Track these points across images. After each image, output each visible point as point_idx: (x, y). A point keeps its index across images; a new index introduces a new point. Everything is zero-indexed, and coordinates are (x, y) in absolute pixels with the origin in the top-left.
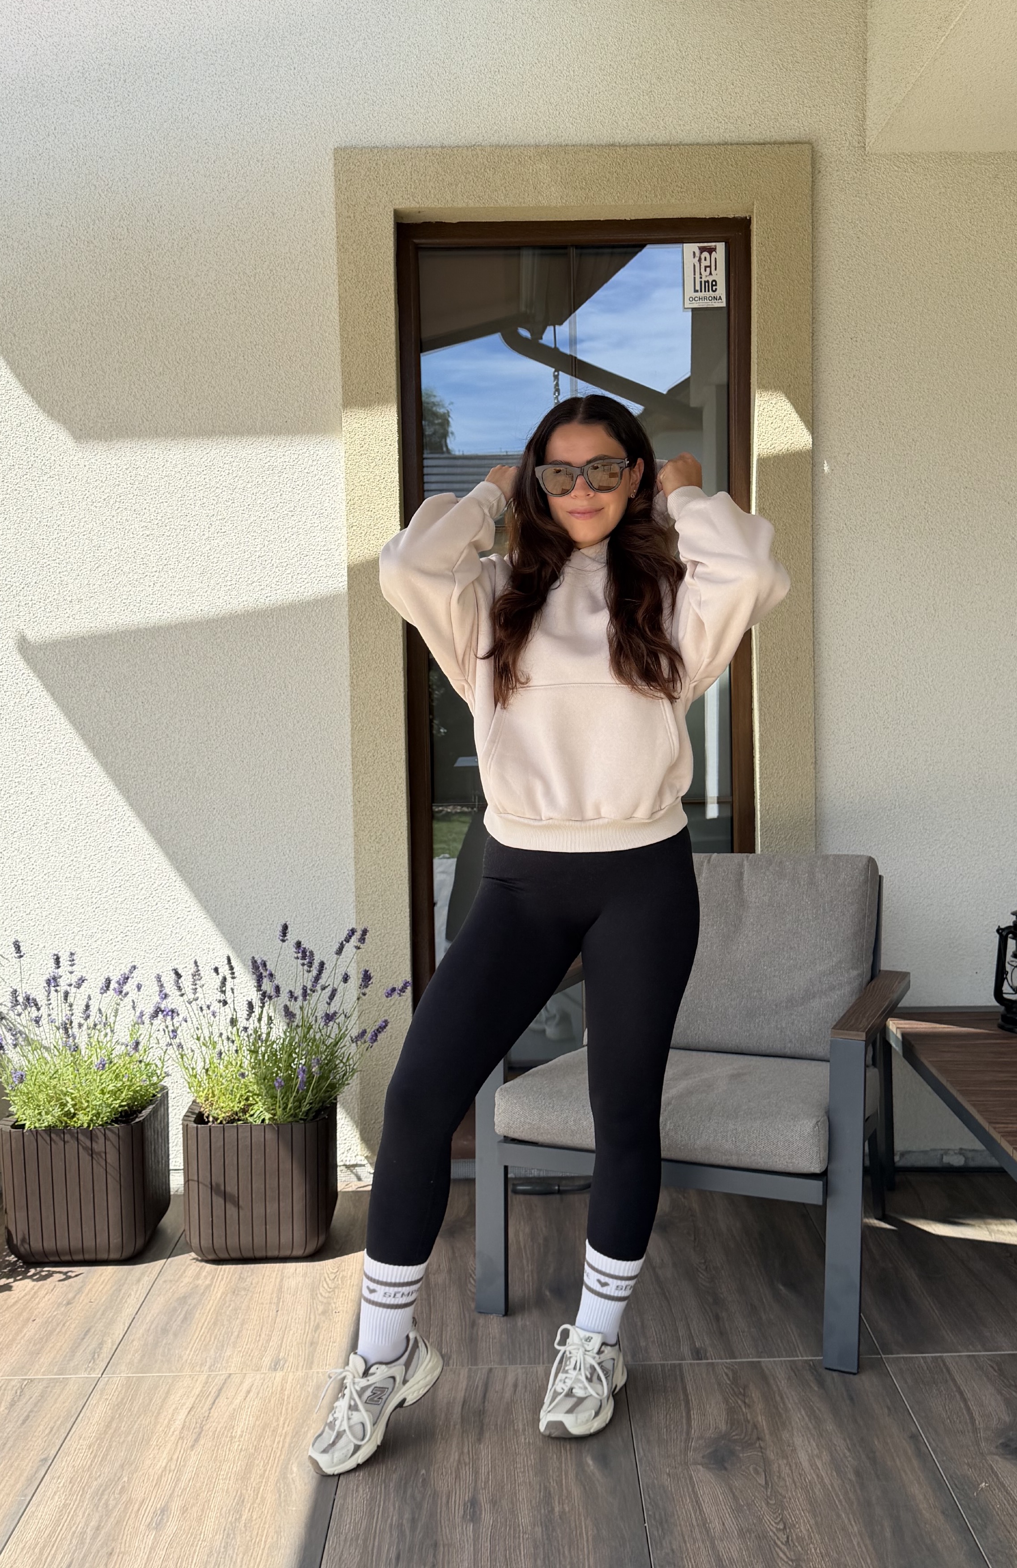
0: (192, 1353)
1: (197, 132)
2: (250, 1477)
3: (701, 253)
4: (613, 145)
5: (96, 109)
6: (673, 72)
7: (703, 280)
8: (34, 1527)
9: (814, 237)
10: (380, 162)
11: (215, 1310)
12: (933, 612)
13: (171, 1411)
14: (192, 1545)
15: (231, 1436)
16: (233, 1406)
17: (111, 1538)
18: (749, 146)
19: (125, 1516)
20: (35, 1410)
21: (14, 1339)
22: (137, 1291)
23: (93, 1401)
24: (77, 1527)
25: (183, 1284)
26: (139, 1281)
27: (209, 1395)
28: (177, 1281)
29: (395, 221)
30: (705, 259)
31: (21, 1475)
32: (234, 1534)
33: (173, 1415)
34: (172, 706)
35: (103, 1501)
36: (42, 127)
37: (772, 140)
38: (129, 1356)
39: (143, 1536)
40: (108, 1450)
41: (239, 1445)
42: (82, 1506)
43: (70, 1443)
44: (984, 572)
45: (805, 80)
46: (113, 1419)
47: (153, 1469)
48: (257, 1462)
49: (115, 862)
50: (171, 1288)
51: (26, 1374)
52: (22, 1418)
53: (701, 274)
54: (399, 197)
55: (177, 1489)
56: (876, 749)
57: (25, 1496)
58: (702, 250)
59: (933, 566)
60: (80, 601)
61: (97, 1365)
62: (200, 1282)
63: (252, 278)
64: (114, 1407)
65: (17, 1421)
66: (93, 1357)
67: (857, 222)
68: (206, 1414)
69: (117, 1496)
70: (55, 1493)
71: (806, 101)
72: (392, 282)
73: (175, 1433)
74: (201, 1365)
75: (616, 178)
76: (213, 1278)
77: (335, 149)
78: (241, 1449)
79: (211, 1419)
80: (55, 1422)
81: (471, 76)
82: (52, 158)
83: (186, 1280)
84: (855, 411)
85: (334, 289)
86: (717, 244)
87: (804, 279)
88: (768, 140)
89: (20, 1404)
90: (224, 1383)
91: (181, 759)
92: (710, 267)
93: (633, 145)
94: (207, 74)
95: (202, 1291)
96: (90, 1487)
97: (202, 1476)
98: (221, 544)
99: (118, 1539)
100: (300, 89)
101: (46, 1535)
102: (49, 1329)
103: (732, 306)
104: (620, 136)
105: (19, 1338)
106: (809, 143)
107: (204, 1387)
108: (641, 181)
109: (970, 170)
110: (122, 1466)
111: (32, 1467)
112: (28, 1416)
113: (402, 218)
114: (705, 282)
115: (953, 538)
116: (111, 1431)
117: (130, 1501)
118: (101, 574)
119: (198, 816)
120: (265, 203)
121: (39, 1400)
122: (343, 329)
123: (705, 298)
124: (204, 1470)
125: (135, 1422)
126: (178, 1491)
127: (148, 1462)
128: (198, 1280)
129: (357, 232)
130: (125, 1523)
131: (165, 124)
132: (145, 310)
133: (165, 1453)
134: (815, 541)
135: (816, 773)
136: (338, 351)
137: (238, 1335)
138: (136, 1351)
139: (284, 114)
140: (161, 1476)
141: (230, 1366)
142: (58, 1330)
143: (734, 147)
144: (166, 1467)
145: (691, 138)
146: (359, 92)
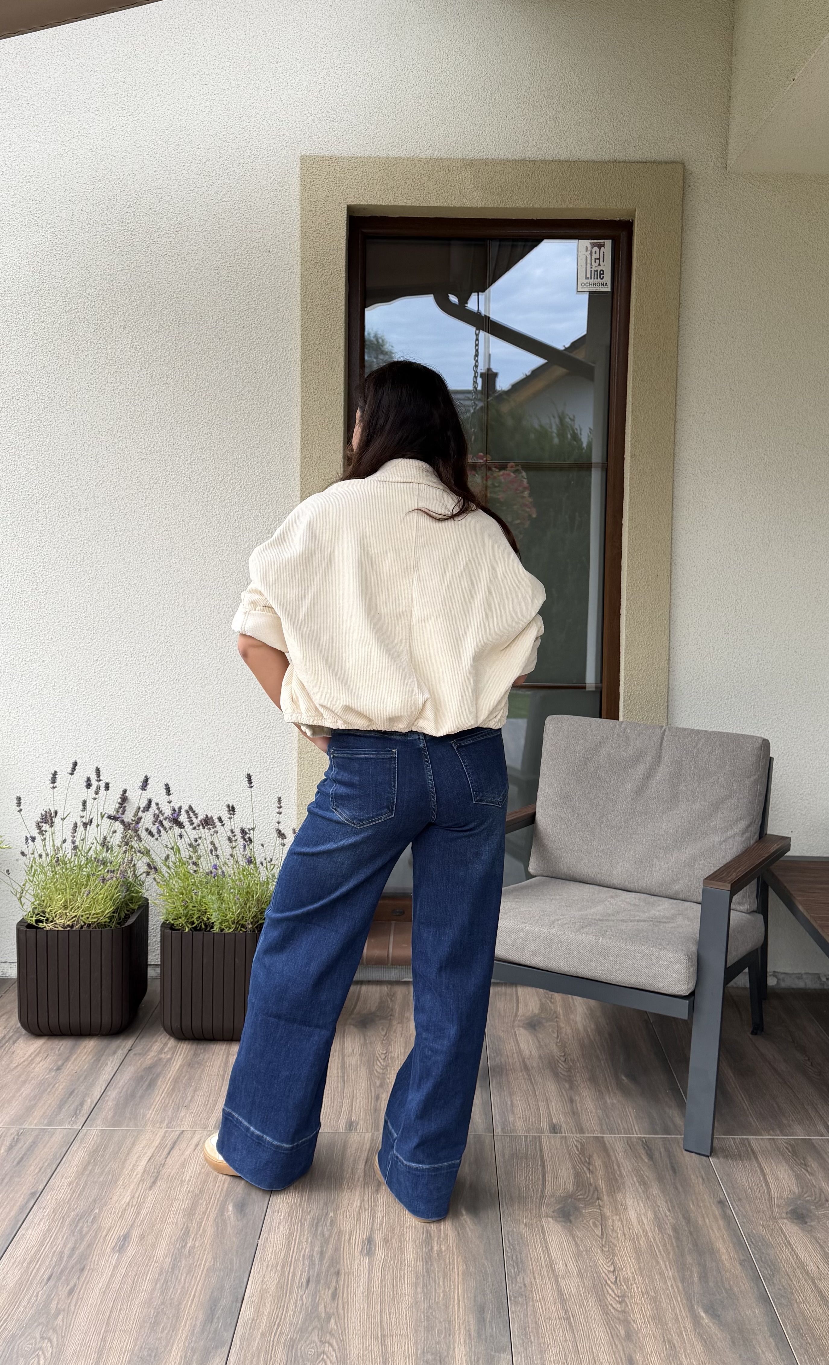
0: (154, 1113)
1: (192, 138)
2: (194, 1214)
3: (592, 248)
4: (524, 160)
5: (112, 118)
6: (575, 103)
7: (593, 269)
8: (23, 1246)
9: (682, 239)
10: (337, 168)
11: (173, 1079)
12: (768, 542)
13: (135, 1158)
14: (147, 1265)
15: (181, 1180)
16: (184, 1156)
17: (83, 1257)
18: (633, 164)
19: (95, 1241)
20: (28, 1153)
21: (13, 1096)
22: (112, 1061)
23: (74, 1148)
24: (57, 1248)
25: (149, 1057)
26: (115, 1053)
27: (165, 1147)
28: (145, 1054)
29: (347, 215)
30: (596, 253)
31: (14, 1204)
32: (180, 1258)
33: (136, 1162)
34: (157, 596)
35: (78, 1228)
36: (69, 132)
37: (653, 160)
38: (104, 1114)
39: (109, 1257)
40: (84, 1188)
41: (187, 1188)
42: (62, 1231)
43: (54, 1181)
44: (810, 511)
45: (681, 112)
46: (89, 1163)
47: (119, 1204)
48: (201, 1201)
49: (108, 718)
50: (139, 1060)
51: (22, 1124)
52: (17, 1160)
53: (591, 264)
54: (352, 195)
55: (137, 1221)
56: (718, 650)
57: (18, 1221)
58: (593, 245)
59: (769, 505)
60: (87, 509)
61: (78, 1119)
62: (163, 1056)
63: (232, 257)
64: (90, 1153)
65: (13, 1162)
66: (75, 1113)
67: (718, 228)
68: (163, 1162)
69: (89, 1224)
70: (41, 1220)
71: (680, 129)
72: (344, 264)
73: (138, 1176)
74: (161, 1122)
75: (526, 186)
76: (173, 1053)
77: (302, 156)
78: (189, 1191)
79: (167, 1167)
80: (44, 1163)
81: (412, 101)
82: (75, 157)
83: (152, 1054)
84: (711, 380)
85: (297, 269)
86: (606, 241)
87: (674, 272)
88: (649, 159)
89: (17, 1148)
90: (178, 1138)
91: (163, 639)
92: (599, 259)
93: (542, 161)
94: (201, 93)
95: (164, 1063)
96: (68, 1216)
97: (157, 1212)
98: (200, 468)
99: (88, 1258)
100: (275, 106)
101: (32, 1253)
102: (42, 1088)
103: (615, 290)
104: (530, 152)
105: (18, 1095)
106: (683, 164)
107: (162, 1140)
108: (546, 189)
109: (811, 188)
110: (95, 1201)
111: (24, 1198)
112: (22, 1158)
113: (354, 212)
114: (595, 271)
115: (785, 483)
116: (87, 1172)
117: (99, 1228)
118: (104, 489)
119: (174, 685)
120: (244, 198)
121: (31, 1146)
122: (302, 301)
123: (594, 284)
124: (159, 1207)
125: (107, 1166)
126: (138, 1222)
127: (115, 1199)
128: (161, 1053)
129: (317, 224)
130: (95, 1246)
131: (167, 131)
132: (146, 281)
133: (129, 1191)
134: (675, 482)
135: (669, 668)
136: (299, 318)
137: (191, 1101)
138: (110, 1109)
139: (262, 126)
140: (125, 1210)
141: (184, 1124)
142: (49, 1090)
143: (622, 164)
144: (129, 1203)
145: (587, 156)
146: (322, 111)
